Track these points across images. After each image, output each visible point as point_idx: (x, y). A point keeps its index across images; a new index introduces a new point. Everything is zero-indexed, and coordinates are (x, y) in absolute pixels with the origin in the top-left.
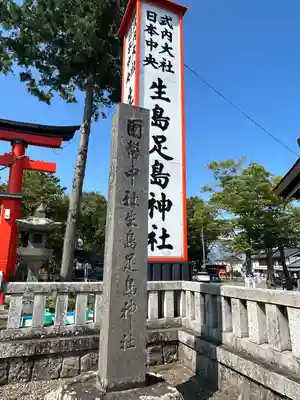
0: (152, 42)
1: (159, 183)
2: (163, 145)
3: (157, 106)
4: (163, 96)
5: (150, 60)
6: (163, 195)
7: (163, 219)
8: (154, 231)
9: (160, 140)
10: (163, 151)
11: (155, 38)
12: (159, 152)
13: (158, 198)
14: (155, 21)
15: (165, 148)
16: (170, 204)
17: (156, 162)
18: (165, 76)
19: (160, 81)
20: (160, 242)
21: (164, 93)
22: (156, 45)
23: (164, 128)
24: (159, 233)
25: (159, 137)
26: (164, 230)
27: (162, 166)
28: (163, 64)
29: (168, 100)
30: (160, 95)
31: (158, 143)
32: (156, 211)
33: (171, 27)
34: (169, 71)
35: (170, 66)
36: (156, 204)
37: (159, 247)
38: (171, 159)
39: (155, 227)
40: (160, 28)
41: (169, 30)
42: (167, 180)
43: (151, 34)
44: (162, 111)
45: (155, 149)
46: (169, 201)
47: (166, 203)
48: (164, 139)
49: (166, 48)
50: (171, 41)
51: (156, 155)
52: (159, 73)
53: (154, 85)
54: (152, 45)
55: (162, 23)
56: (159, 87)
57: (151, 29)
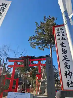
0: (59, 35)
1: (67, 68)
2: (66, 58)
3: (63, 49)
4: (64, 46)
5: (59, 39)
7: (71, 78)
8: (69, 82)
9: (65, 57)
10: (66, 59)
11: (59, 34)
12: (65, 60)
13: (68, 72)
14: (59, 30)
15: (67, 58)
16: (72, 73)
17: (65, 63)
18: (64, 41)
20: (71, 85)
21: (64, 45)
22: (60, 35)
23: (66, 54)
24: (70, 82)
25: (65, 56)
26: (71, 81)
27: (67, 63)
28: (62, 39)
30: (63, 46)
31: (65, 58)
32: (68, 76)
33: (63, 30)
34: (64, 39)
35: (64, 38)
36: (67, 74)
37: (71, 86)
38: (69, 61)
39: (68, 80)
40: (60, 31)
42: (69, 67)
43: (58, 33)
44: (64, 49)
45: (64, 59)
46: (71, 72)
47: (70, 73)
48: (66, 56)
49: (63, 35)
50: (63, 33)
51: (65, 61)
52: (62, 41)
53: (61, 44)
54: (59, 36)
55: (61, 30)
56: (62, 44)
57: (58, 32)
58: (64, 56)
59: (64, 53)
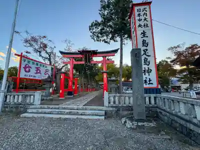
1: (147, 64)
2: (147, 52)
3: (144, 40)
5: (140, 26)
6: (148, 68)
7: (149, 75)
10: (147, 54)
11: (141, 17)
12: (145, 54)
13: (147, 69)
14: (140, 12)
16: (151, 70)
17: (145, 58)
18: (146, 29)
19: (144, 31)
20: (149, 82)
21: (146, 35)
23: (147, 47)
24: (148, 80)
26: (150, 79)
27: (147, 59)
28: (144, 25)
29: (147, 37)
30: (144, 35)
31: (145, 52)
32: (146, 73)
33: (146, 11)
34: (147, 27)
35: (147, 25)
36: (146, 71)
38: (150, 56)
39: (146, 78)
40: (142, 13)
41: (146, 12)
42: (149, 63)
48: (147, 50)
49: (145, 19)
50: (147, 16)
51: (145, 56)
52: (143, 29)
53: (142, 33)
54: (140, 20)
55: (143, 11)
56: (144, 33)
57: (139, 15)
58: (144, 50)
59: (145, 46)
